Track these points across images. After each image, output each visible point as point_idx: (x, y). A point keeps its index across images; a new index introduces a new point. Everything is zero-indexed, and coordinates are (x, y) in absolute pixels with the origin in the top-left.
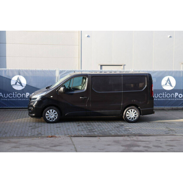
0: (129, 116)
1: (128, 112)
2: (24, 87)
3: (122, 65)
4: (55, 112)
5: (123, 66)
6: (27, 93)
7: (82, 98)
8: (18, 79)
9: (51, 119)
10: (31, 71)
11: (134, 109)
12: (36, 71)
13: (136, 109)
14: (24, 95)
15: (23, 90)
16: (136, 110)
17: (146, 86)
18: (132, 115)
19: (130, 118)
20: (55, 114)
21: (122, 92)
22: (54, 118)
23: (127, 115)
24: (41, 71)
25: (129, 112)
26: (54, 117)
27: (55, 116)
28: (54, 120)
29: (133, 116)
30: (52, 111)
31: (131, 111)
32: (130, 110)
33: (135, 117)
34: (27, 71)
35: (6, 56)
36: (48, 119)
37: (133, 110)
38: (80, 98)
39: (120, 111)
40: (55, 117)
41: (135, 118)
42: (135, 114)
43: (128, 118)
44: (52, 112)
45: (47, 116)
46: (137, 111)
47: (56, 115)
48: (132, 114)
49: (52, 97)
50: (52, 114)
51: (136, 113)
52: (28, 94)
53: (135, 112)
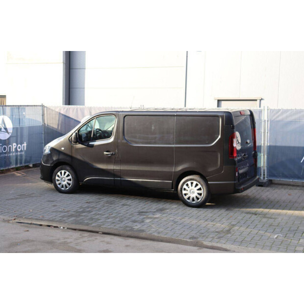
0: (187, 194)
1: (185, 186)
3: (256, 100)
4: (68, 175)
5: (258, 101)
7: (107, 154)
9: (63, 187)
11: (196, 181)
13: (201, 182)
16: (199, 183)
17: (220, 136)
18: (193, 193)
19: (189, 198)
20: (69, 178)
21: (174, 146)
22: (68, 185)
23: (184, 192)
26: (68, 183)
28: (67, 188)
30: (65, 173)
31: (192, 183)
32: (189, 183)
33: (198, 196)
35: (84, 88)
36: (59, 186)
38: (105, 153)
39: (171, 182)
41: (197, 198)
42: (199, 192)
43: (186, 197)
44: (64, 175)
45: (58, 180)
46: (202, 185)
47: (70, 180)
48: (192, 189)
49: (63, 149)
50: (64, 178)
51: (200, 189)
53: (198, 187)
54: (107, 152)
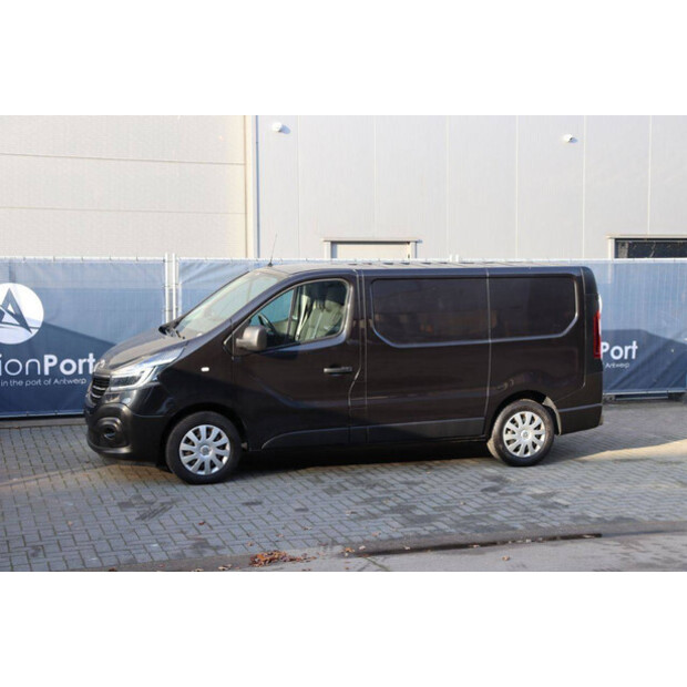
0: (514, 441)
1: (508, 425)
2: (34, 332)
3: (408, 243)
4: (219, 437)
5: (412, 245)
6: (47, 357)
7: (331, 373)
8: (10, 298)
9: (202, 468)
10: (64, 265)
11: (531, 410)
12: (82, 266)
13: (540, 411)
14: (33, 365)
15: (29, 342)
16: (538, 414)
17: (577, 315)
18: (526, 435)
19: (517, 449)
20: (220, 443)
21: (490, 341)
22: (216, 461)
23: (506, 437)
24: (104, 265)
25: (513, 422)
26: (217, 456)
27: (220, 452)
28: (216, 469)
29: (531, 437)
30: (209, 431)
31: (523, 417)
32: (517, 416)
33: (536, 441)
34: (44, 265)
36: (190, 469)
37: (528, 415)
38: (326, 370)
39: (483, 419)
40: (220, 458)
41: (534, 446)
42: (538, 432)
43: (510, 448)
44: (208, 437)
45: (185, 453)
46: (543, 419)
47: (223, 447)
48: (525, 430)
50: (206, 445)
51: (538, 427)
52: (51, 361)
53: (535, 424)
54: (331, 367)
